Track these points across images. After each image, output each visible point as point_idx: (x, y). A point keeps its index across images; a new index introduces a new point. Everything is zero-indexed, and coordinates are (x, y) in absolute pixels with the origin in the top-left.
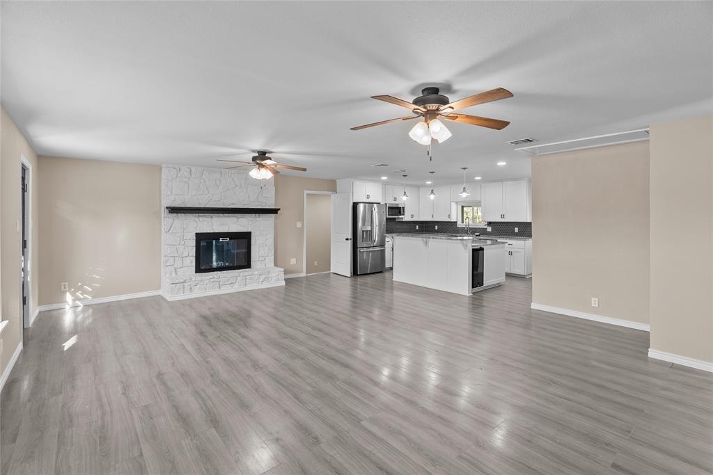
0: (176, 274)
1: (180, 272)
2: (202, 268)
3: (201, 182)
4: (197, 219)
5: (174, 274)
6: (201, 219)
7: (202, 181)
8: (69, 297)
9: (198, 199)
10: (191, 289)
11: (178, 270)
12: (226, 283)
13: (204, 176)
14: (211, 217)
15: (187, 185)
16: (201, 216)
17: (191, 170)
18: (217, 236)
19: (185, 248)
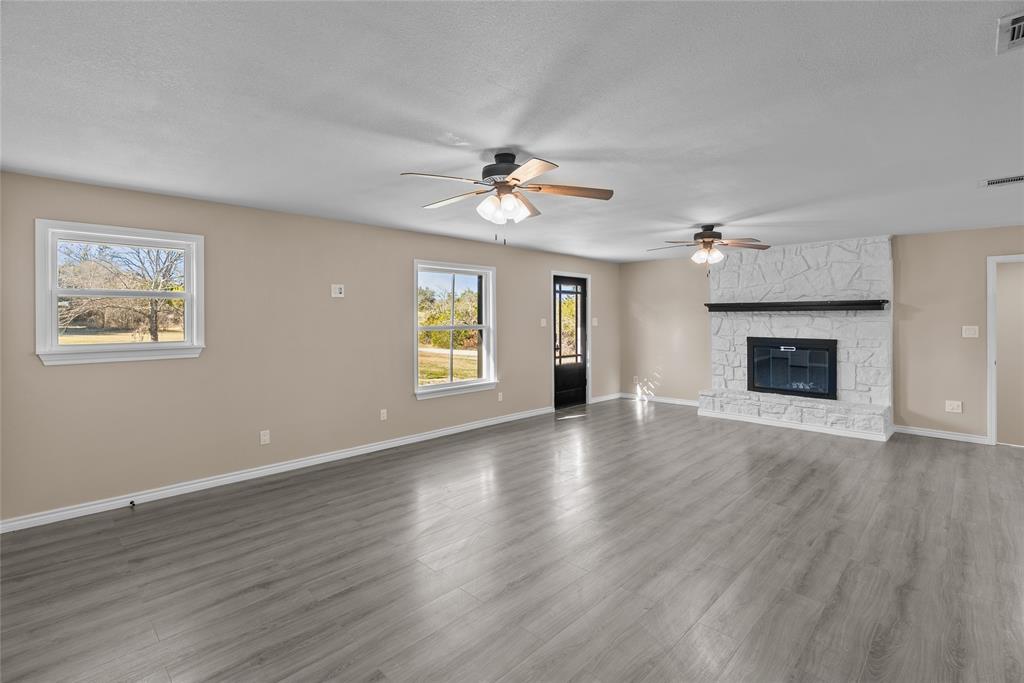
0: (726, 386)
1: (731, 385)
2: (757, 385)
3: (754, 269)
4: (750, 319)
5: (723, 387)
6: (755, 318)
7: (757, 267)
8: (639, 390)
9: (751, 292)
10: (722, 407)
11: (729, 383)
12: (770, 410)
13: (758, 262)
14: (770, 316)
15: (736, 275)
16: (756, 315)
17: (741, 255)
18: (776, 343)
19: (736, 356)
